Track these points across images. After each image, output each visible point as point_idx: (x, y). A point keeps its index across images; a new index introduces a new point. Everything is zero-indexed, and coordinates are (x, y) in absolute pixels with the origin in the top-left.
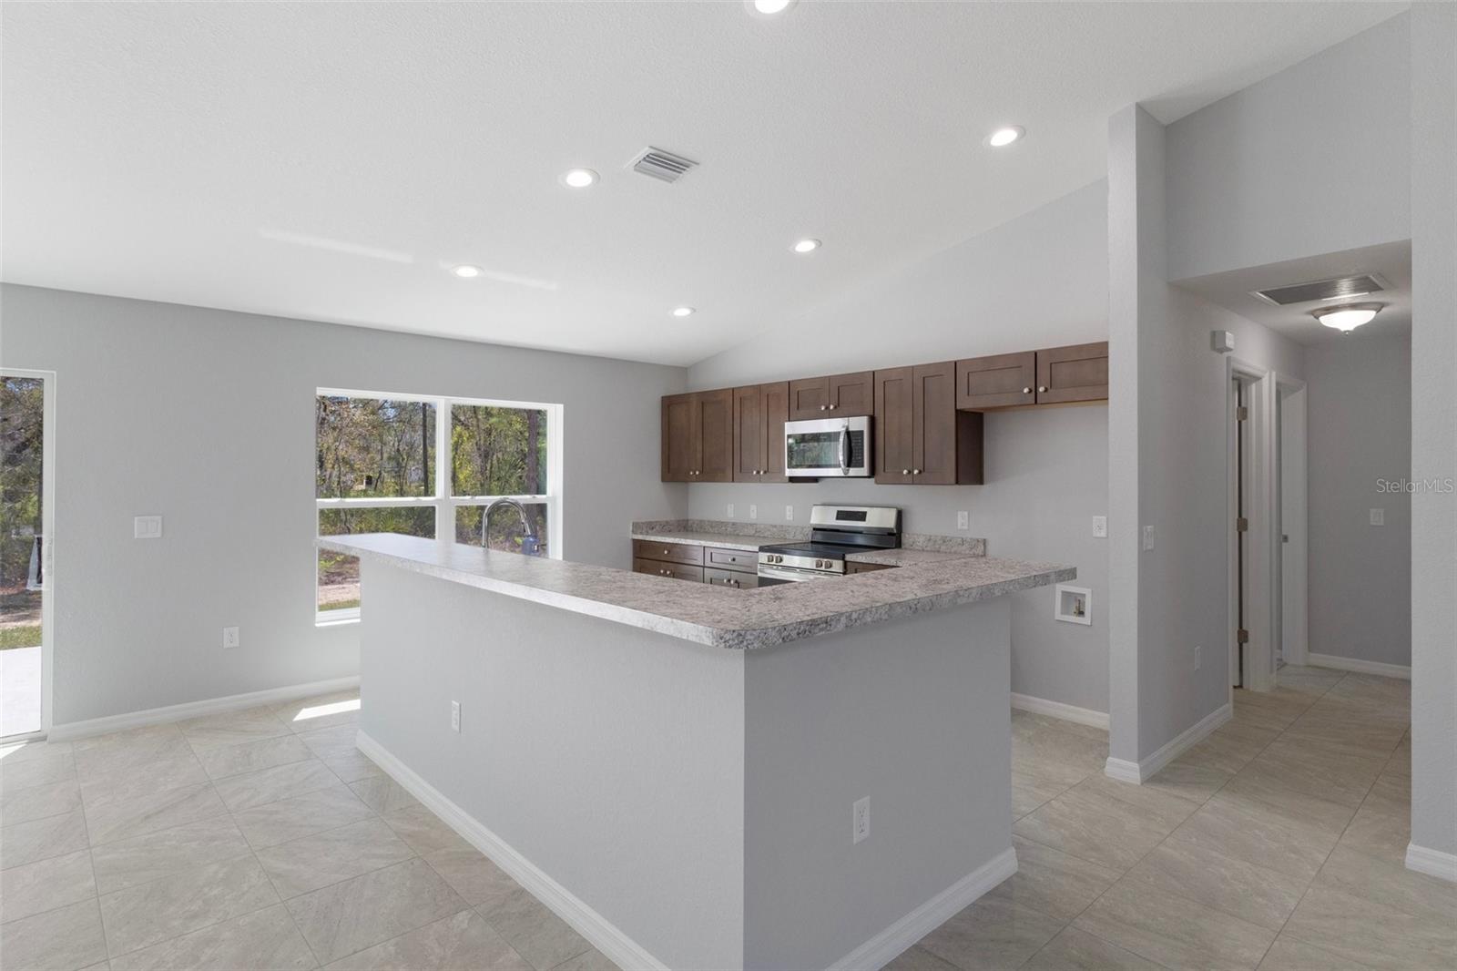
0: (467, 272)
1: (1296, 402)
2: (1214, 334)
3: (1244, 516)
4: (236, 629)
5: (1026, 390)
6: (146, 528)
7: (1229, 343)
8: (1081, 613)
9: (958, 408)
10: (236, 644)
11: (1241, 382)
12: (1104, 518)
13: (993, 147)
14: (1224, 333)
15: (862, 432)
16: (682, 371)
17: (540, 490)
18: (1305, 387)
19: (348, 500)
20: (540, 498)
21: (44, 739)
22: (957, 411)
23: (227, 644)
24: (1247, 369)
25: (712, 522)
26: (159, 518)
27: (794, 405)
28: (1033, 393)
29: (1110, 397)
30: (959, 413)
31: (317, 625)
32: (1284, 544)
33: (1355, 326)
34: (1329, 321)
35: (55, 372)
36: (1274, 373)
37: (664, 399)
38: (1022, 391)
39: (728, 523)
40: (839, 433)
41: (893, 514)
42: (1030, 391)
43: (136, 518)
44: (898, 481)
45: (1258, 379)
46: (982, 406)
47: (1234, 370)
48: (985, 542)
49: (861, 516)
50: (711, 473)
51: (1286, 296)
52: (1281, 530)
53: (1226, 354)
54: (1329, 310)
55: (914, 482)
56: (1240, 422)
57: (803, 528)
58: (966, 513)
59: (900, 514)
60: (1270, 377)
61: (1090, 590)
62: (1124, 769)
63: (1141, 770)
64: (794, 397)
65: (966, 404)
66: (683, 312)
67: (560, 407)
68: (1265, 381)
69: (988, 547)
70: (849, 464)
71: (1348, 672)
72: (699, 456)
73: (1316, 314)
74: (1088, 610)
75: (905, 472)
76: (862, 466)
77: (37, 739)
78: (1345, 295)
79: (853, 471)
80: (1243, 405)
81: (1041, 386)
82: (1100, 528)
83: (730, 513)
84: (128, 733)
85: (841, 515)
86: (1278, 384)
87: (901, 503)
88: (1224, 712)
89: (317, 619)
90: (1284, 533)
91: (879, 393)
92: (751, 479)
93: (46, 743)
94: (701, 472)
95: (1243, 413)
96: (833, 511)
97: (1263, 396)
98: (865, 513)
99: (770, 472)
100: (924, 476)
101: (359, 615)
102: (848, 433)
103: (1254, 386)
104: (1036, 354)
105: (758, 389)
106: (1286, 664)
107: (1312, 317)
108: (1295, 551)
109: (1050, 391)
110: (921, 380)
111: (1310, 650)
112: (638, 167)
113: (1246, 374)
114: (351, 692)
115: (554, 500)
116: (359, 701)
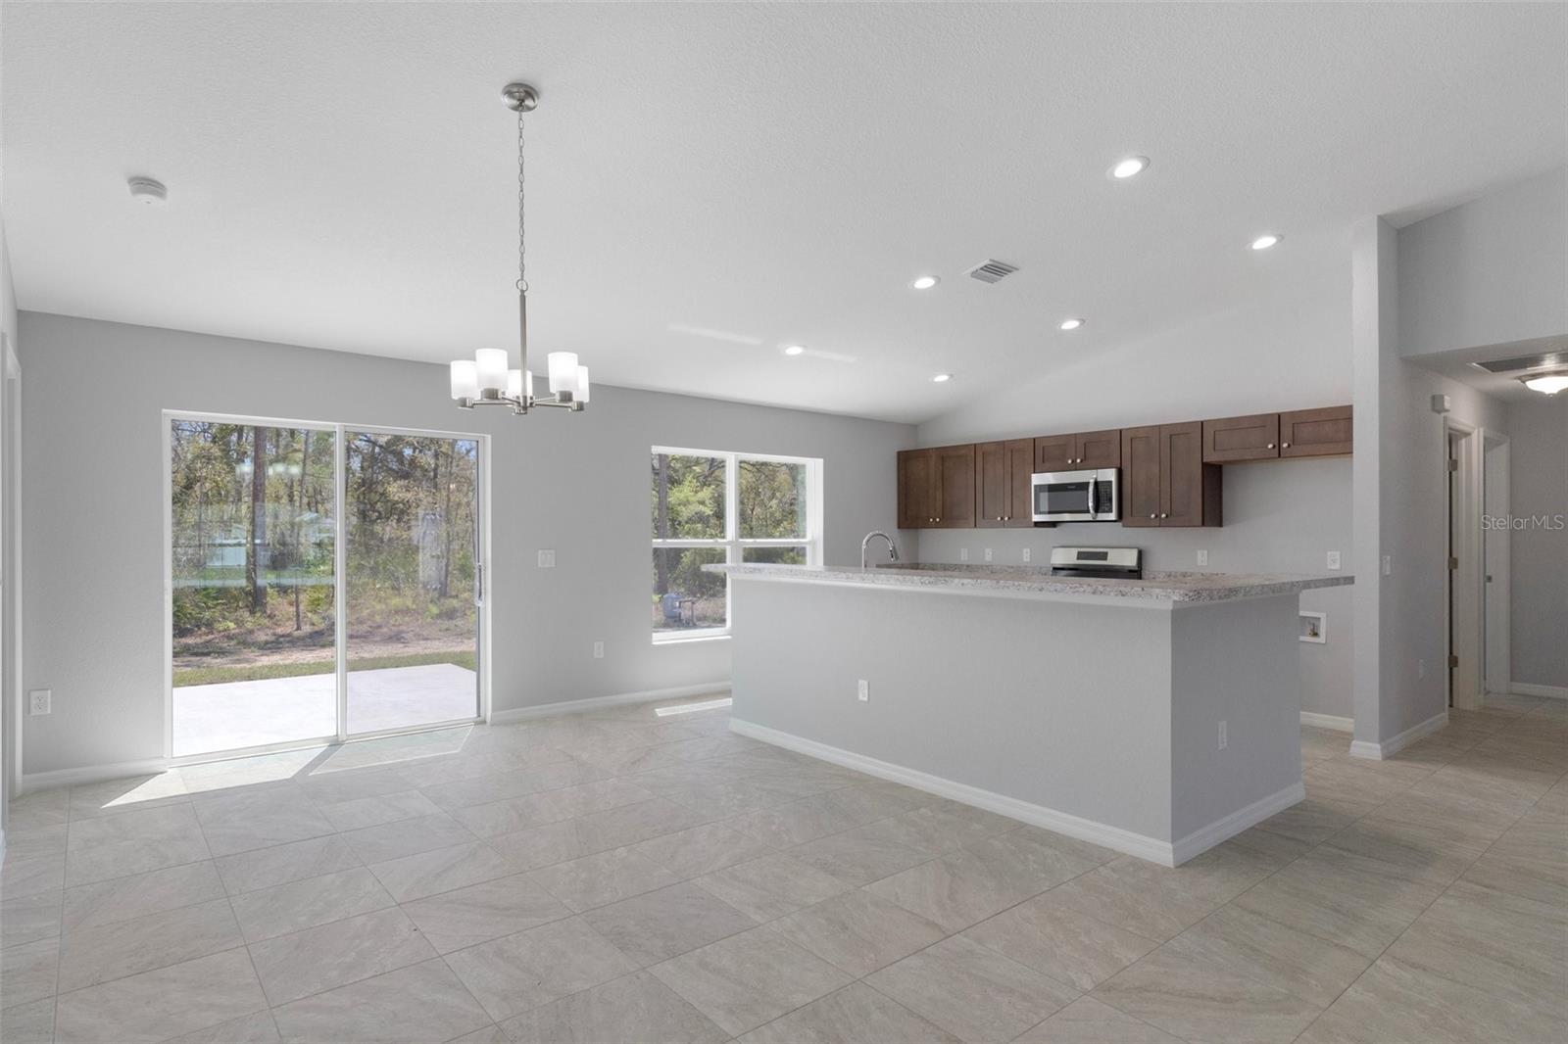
0: (794, 350)
1: (1502, 453)
2: (1433, 398)
3: (1454, 556)
4: (602, 643)
5: (1270, 446)
6: (545, 559)
7: (1447, 405)
8: (1315, 634)
9: (1205, 461)
10: (602, 656)
11: (1453, 438)
12: (1338, 553)
13: (1253, 250)
14: (1442, 397)
15: (1111, 482)
17: (801, 533)
18: (1509, 440)
20: (800, 541)
21: (484, 723)
22: (1203, 464)
23: (596, 656)
24: (1461, 427)
25: (945, 565)
27: (1039, 461)
28: (1277, 447)
29: (1354, 452)
30: (1205, 465)
31: (654, 643)
32: (1488, 584)
33: (1560, 389)
34: (1534, 385)
36: (1482, 430)
37: (899, 453)
38: (1267, 447)
39: (962, 565)
40: (1088, 483)
41: (1134, 554)
42: (1274, 446)
43: (540, 552)
44: (1146, 523)
45: (1467, 434)
46: (1223, 459)
47: (1450, 429)
49: (1104, 556)
50: (949, 519)
51: (1498, 365)
52: (1485, 572)
53: (1443, 414)
54: (1535, 376)
55: (1161, 524)
56: (1450, 473)
57: (1041, 568)
58: (1206, 552)
59: (1140, 554)
60: (1479, 432)
61: (1325, 614)
62: (1368, 749)
63: (1382, 750)
64: (1039, 452)
65: (1212, 457)
67: (817, 462)
68: (1474, 436)
70: (1097, 510)
71: (1549, 698)
72: (939, 504)
73: (1523, 379)
74: (1322, 631)
75: (1153, 516)
76: (1111, 512)
77: (477, 721)
78: (1550, 364)
79: (1101, 516)
80: (1454, 457)
81: (1285, 442)
82: (1334, 561)
83: (964, 557)
85: (1081, 556)
86: (1485, 438)
87: (1142, 544)
88: (1443, 717)
89: (654, 639)
90: (1487, 574)
91: (1126, 449)
92: (994, 525)
93: (485, 726)
94: (941, 519)
95: (1453, 465)
96: (1074, 552)
97: (1473, 451)
98: (1106, 553)
99: (1014, 518)
100: (1172, 519)
102: (1096, 483)
103: (1463, 441)
104: (1279, 416)
105: (1002, 445)
106: (1489, 692)
107: (1519, 381)
108: (1499, 590)
109: (1292, 446)
110: (1169, 438)
111: (1512, 680)
112: (975, 274)
113: (1457, 431)
115: (813, 543)
116: (731, 699)
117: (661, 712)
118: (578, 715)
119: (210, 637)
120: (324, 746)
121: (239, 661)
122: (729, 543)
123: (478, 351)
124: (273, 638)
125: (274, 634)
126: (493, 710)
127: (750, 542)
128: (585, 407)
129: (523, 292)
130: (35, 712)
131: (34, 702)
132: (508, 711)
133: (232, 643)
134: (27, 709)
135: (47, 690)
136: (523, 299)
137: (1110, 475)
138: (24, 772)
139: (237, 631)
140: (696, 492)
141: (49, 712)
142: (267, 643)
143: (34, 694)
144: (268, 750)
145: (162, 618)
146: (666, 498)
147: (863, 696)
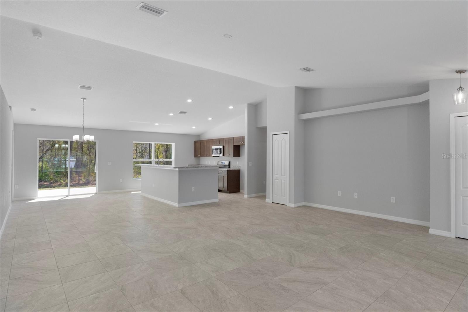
0: (157, 124)
4: (122, 179)
5: (241, 142)
6: (109, 163)
10: (122, 182)
13: (230, 109)
16: (199, 136)
17: (170, 158)
19: (138, 160)
20: (170, 160)
21: (97, 194)
23: (120, 182)
30: (234, 146)
31: (133, 180)
37: (194, 141)
40: (219, 148)
41: (228, 162)
44: (229, 157)
48: (240, 166)
50: (202, 156)
59: (230, 162)
64: (213, 142)
65: (236, 144)
66: (194, 127)
67: (174, 143)
69: (241, 167)
72: (200, 152)
77: (96, 194)
79: (221, 155)
87: (230, 161)
92: (207, 156)
94: (200, 155)
96: (220, 162)
99: (210, 156)
104: (242, 137)
105: (209, 140)
109: (244, 142)
110: (229, 140)
112: (179, 113)
115: (173, 160)
117: (132, 193)
120: (65, 196)
126: (98, 191)
131: (15, 186)
135: (17, 184)
137: (221, 147)
141: (18, 188)
143: (15, 185)
144: (55, 197)
145: (36, 173)
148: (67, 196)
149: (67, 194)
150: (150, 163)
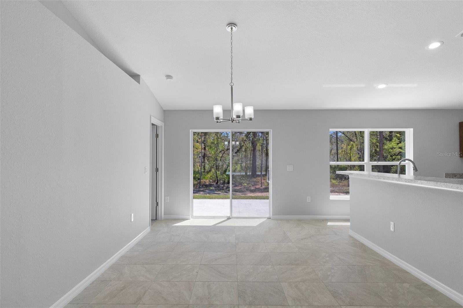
4: (310, 197)
6: (290, 168)
10: (310, 202)
19: (340, 163)
21: (270, 218)
23: (308, 201)
26: (292, 166)
31: (330, 199)
35: (271, 130)
43: (288, 166)
67: (412, 130)
84: (288, 221)
89: (330, 197)
93: (271, 219)
101: (349, 198)
114: (347, 220)
116: (350, 223)
117: (329, 224)
118: (300, 220)
119: (241, 187)
120: (226, 219)
121: (243, 194)
122: (366, 163)
123: (214, 106)
124: (255, 189)
125: (255, 188)
126: (272, 215)
127: (375, 163)
128: (252, 119)
129: (232, 86)
130: (166, 201)
131: (166, 199)
132: (277, 216)
133: (245, 189)
134: (165, 200)
135: (168, 196)
136: (232, 88)
138: (164, 215)
139: (247, 186)
140: (398, 144)
141: (168, 201)
142: (253, 190)
143: (166, 197)
146: (383, 146)
147: (392, 229)
148: (229, 218)
149: (229, 215)
150: (361, 168)
